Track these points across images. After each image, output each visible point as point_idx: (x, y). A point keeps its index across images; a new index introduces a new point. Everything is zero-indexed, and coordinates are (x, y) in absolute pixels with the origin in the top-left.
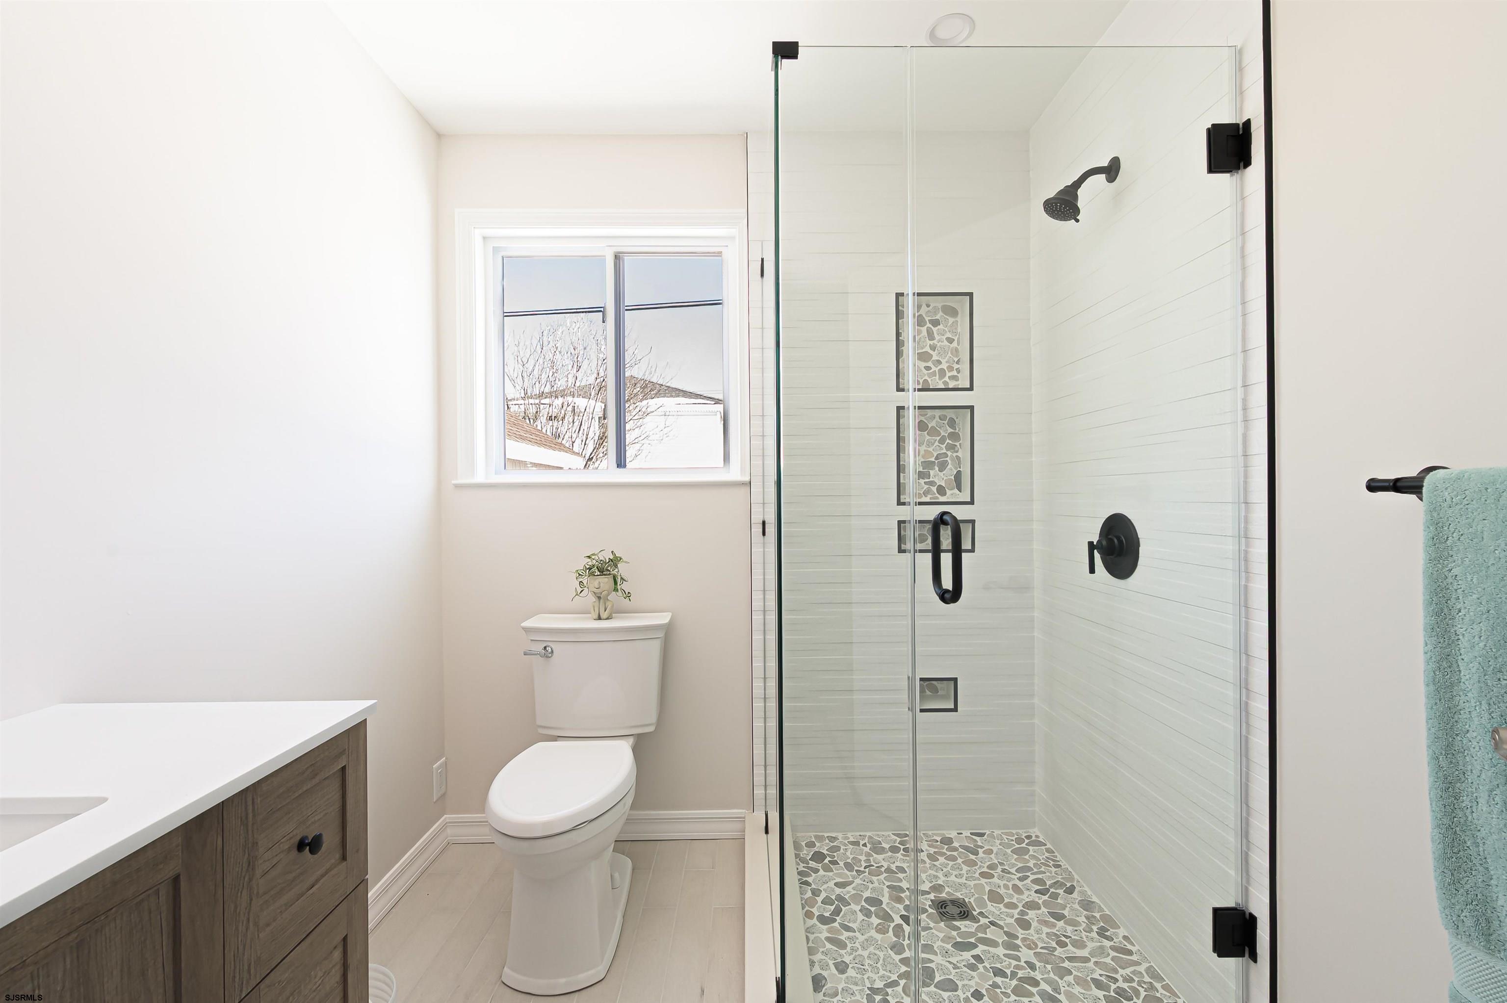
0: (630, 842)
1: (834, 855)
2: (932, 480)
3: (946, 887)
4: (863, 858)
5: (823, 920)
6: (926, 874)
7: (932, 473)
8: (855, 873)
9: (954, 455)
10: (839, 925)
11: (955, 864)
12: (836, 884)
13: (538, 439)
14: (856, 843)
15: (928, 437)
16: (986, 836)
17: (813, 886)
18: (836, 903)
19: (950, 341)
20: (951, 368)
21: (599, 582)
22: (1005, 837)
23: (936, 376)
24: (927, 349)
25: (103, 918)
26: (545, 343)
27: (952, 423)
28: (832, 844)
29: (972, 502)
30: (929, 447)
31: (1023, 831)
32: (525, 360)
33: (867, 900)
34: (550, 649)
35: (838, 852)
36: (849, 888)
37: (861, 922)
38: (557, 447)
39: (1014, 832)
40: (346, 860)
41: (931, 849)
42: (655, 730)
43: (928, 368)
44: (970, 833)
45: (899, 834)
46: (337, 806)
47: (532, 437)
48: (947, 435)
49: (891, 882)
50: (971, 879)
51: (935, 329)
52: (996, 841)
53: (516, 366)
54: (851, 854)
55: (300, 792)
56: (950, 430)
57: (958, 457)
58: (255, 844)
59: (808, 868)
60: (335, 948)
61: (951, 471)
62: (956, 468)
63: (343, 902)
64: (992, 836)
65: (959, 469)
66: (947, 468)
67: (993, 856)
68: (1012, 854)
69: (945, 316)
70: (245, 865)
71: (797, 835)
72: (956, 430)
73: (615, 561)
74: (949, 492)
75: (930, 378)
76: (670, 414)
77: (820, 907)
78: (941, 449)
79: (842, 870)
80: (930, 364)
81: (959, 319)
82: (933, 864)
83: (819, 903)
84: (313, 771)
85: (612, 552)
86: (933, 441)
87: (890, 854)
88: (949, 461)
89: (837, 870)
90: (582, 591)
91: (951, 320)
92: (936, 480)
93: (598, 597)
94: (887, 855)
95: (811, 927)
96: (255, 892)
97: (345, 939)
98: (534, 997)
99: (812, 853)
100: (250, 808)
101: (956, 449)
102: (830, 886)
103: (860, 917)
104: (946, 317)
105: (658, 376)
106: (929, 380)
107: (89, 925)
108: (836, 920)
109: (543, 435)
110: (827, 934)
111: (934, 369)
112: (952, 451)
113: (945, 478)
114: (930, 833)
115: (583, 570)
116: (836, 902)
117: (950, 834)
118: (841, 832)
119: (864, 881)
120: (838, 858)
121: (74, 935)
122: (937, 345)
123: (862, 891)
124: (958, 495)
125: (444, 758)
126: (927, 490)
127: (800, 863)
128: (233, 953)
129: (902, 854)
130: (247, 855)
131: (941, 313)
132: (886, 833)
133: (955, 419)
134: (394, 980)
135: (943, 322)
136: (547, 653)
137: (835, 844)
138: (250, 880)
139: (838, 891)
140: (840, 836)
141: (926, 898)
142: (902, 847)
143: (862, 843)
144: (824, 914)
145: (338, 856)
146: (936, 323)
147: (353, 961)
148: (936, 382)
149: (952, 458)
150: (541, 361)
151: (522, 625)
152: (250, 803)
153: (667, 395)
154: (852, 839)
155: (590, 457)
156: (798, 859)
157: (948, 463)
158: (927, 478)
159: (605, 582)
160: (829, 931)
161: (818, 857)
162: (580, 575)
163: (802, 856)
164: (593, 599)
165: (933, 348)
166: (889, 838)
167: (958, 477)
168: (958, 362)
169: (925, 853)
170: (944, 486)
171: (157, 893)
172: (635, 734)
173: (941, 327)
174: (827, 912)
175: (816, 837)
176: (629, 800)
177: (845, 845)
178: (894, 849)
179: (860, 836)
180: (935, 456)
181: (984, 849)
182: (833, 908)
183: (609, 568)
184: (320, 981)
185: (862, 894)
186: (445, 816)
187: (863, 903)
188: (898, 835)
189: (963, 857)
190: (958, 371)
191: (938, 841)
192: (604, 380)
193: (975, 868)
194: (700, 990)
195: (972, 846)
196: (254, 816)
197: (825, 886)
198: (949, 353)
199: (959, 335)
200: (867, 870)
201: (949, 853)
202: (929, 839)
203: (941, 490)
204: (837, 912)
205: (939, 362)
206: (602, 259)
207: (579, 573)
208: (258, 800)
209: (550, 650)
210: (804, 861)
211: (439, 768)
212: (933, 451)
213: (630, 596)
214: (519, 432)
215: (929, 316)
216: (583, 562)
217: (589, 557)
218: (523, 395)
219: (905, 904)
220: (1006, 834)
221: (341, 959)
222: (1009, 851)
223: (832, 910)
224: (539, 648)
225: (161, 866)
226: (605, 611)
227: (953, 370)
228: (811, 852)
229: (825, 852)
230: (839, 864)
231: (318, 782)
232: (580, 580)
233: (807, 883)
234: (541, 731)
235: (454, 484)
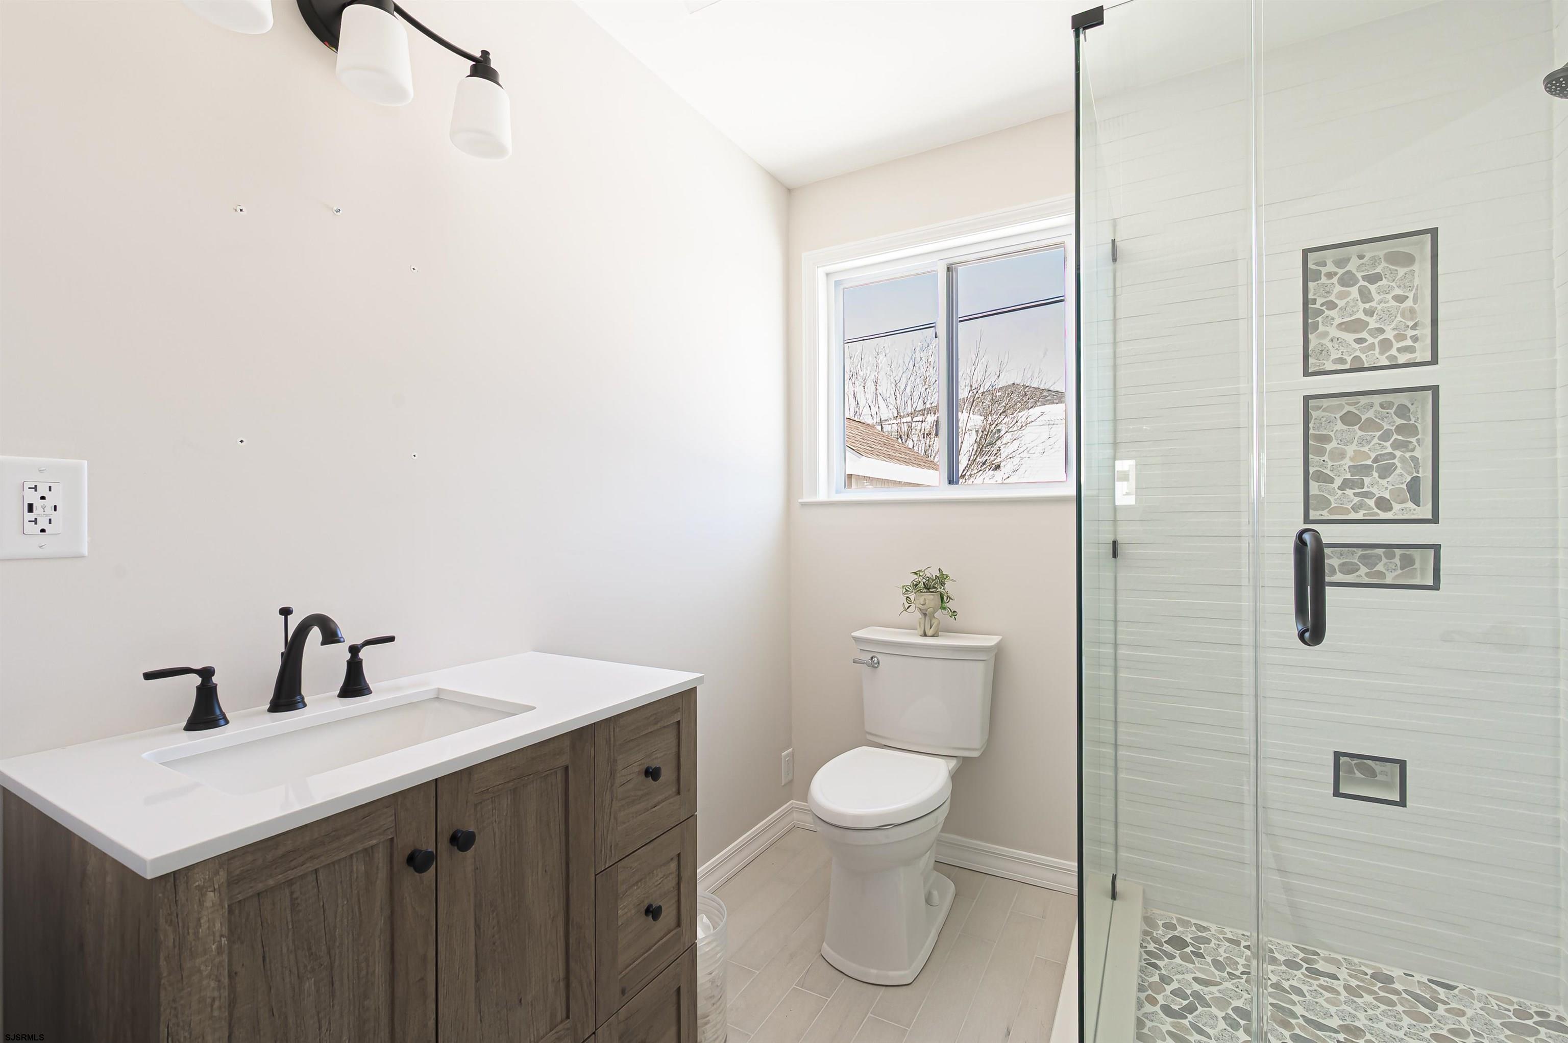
0: (958, 868)
1: (1201, 947)
2: (1368, 490)
3: (1367, 1034)
4: (1242, 961)
5: (1167, 1010)
6: (1337, 1008)
7: (1367, 480)
8: (1225, 974)
9: (1408, 455)
10: (1190, 1024)
11: (1390, 1010)
12: (1195, 979)
13: (907, 457)
14: (1237, 943)
15: (1360, 433)
16: (1456, 991)
17: (1163, 972)
18: (1191, 999)
19: (1400, 299)
20: (1400, 337)
21: (925, 599)
22: (1493, 1001)
23: (1374, 350)
24: (1360, 315)
25: (526, 779)
26: (918, 359)
27: (1403, 411)
28: (1200, 934)
29: (1435, 519)
30: (1363, 446)
31: (1532, 1003)
32: (897, 379)
33: (1236, 1009)
34: (876, 659)
35: (1206, 945)
36: (1214, 989)
37: (1221, 1031)
38: (926, 465)
39: (1515, 1000)
40: (680, 794)
41: (1354, 980)
42: (978, 757)
43: (1360, 341)
44: (1428, 979)
45: (1305, 948)
46: (675, 750)
47: (901, 456)
48: (1393, 428)
49: (1278, 1000)
50: (1414, 1037)
51: (1373, 288)
52: (1476, 1002)
53: (889, 387)
54: (1225, 952)
55: (646, 732)
56: (1399, 421)
57: (1414, 459)
58: (615, 761)
59: (1161, 950)
60: (672, 859)
61: (1400, 477)
62: (1410, 473)
63: (677, 827)
64: (1469, 993)
65: (1415, 474)
66: (1394, 473)
67: (1463, 1020)
68: (1501, 1027)
69: (1391, 267)
70: (609, 774)
71: (1154, 912)
72: (1410, 420)
73: (942, 579)
74: (1396, 507)
75: (1364, 353)
76: (1056, 423)
77: (1168, 997)
78: (1383, 447)
79: (1208, 966)
80: (1364, 335)
81: (1416, 267)
82: (1352, 1000)
83: (1168, 993)
84: (655, 719)
85: (939, 569)
86: (1368, 438)
87: (1284, 968)
88: (1398, 465)
89: (1201, 964)
90: (909, 606)
91: (1402, 271)
92: (1374, 490)
93: (924, 613)
94: (1280, 968)
95: (1150, 1014)
96: (615, 795)
97: (679, 855)
98: (846, 977)
99: (1170, 936)
100: (612, 733)
101: (1411, 447)
102: (1186, 978)
103: (1222, 1025)
104: (1393, 267)
105: (1038, 382)
106: (1363, 357)
107: (519, 780)
108: (1186, 1017)
109: (914, 454)
110: (1170, 1027)
111: (1370, 340)
112: (1405, 449)
113: (1390, 487)
114: (1356, 960)
115: (910, 586)
116: (1190, 997)
117: (1392, 971)
118: (1216, 924)
119: (1237, 987)
120: (1204, 951)
121: (511, 784)
122: (1377, 307)
123: (1231, 998)
124: (1415, 510)
125: (792, 749)
126: (1358, 503)
127: (1151, 942)
128: (600, 833)
129: (1302, 974)
130: (609, 767)
131: (1384, 264)
132: (1285, 943)
133: (1409, 405)
134: (726, 910)
135: (1387, 276)
136: (874, 664)
137: (1204, 934)
138: (612, 786)
139: (1197, 987)
140: (1214, 928)
141: (1331, 1036)
142: (1305, 965)
143: (1244, 943)
144: (1171, 1006)
145: (674, 789)
146: (1374, 278)
147: (685, 875)
148: (1375, 358)
149: (1403, 460)
150: (913, 378)
151: (852, 634)
152: (612, 730)
153: (1055, 401)
154: (1229, 936)
155: (963, 474)
156: (1149, 937)
157: (1397, 467)
158: (1359, 488)
159: (931, 599)
160: (1174, 1025)
161: (1178, 943)
162: (907, 590)
163: (1155, 935)
164: (918, 615)
165: (1370, 313)
166: (1287, 950)
167: (1414, 487)
168: (1414, 327)
169: (1342, 983)
170: (1389, 498)
171: (556, 773)
172: (961, 757)
173: (1384, 282)
174: (1175, 1004)
175: (1179, 920)
176: (942, 815)
177: (1218, 939)
178: (1292, 964)
179: (1243, 935)
180: (1373, 457)
181: (1448, 1006)
182: (1185, 1003)
183: (936, 586)
184: (660, 881)
185: (1231, 1000)
186: (792, 801)
187: (1230, 1012)
188: (1303, 950)
189: (1408, 1006)
190: (1415, 339)
191: (1367, 975)
192: (977, 392)
193: (1426, 1025)
194: (1006, 1030)
195: (1428, 997)
196: (614, 741)
197: (1180, 977)
198: (1399, 315)
199: (1417, 289)
200: (1245, 977)
201: (1382, 994)
202: (1353, 968)
203: (1383, 504)
204: (1191, 1009)
205: (1381, 331)
206: (933, 274)
207: (906, 589)
208: (617, 730)
209: (876, 661)
210: (1156, 941)
211: (788, 755)
212: (1369, 452)
213: (956, 615)
214: (888, 451)
215: (1363, 271)
216: (910, 579)
217: (915, 573)
218: (896, 415)
219: (1294, 1032)
220: (1496, 998)
221: (676, 870)
222: (1497, 1022)
223: (1183, 1005)
224: (866, 657)
225: (558, 757)
226: (931, 628)
227: (1406, 339)
228: (1169, 934)
229: (1189, 940)
230: (1205, 958)
231: (659, 728)
232: (907, 596)
233: (1155, 966)
234: (869, 737)
235: (800, 503)
